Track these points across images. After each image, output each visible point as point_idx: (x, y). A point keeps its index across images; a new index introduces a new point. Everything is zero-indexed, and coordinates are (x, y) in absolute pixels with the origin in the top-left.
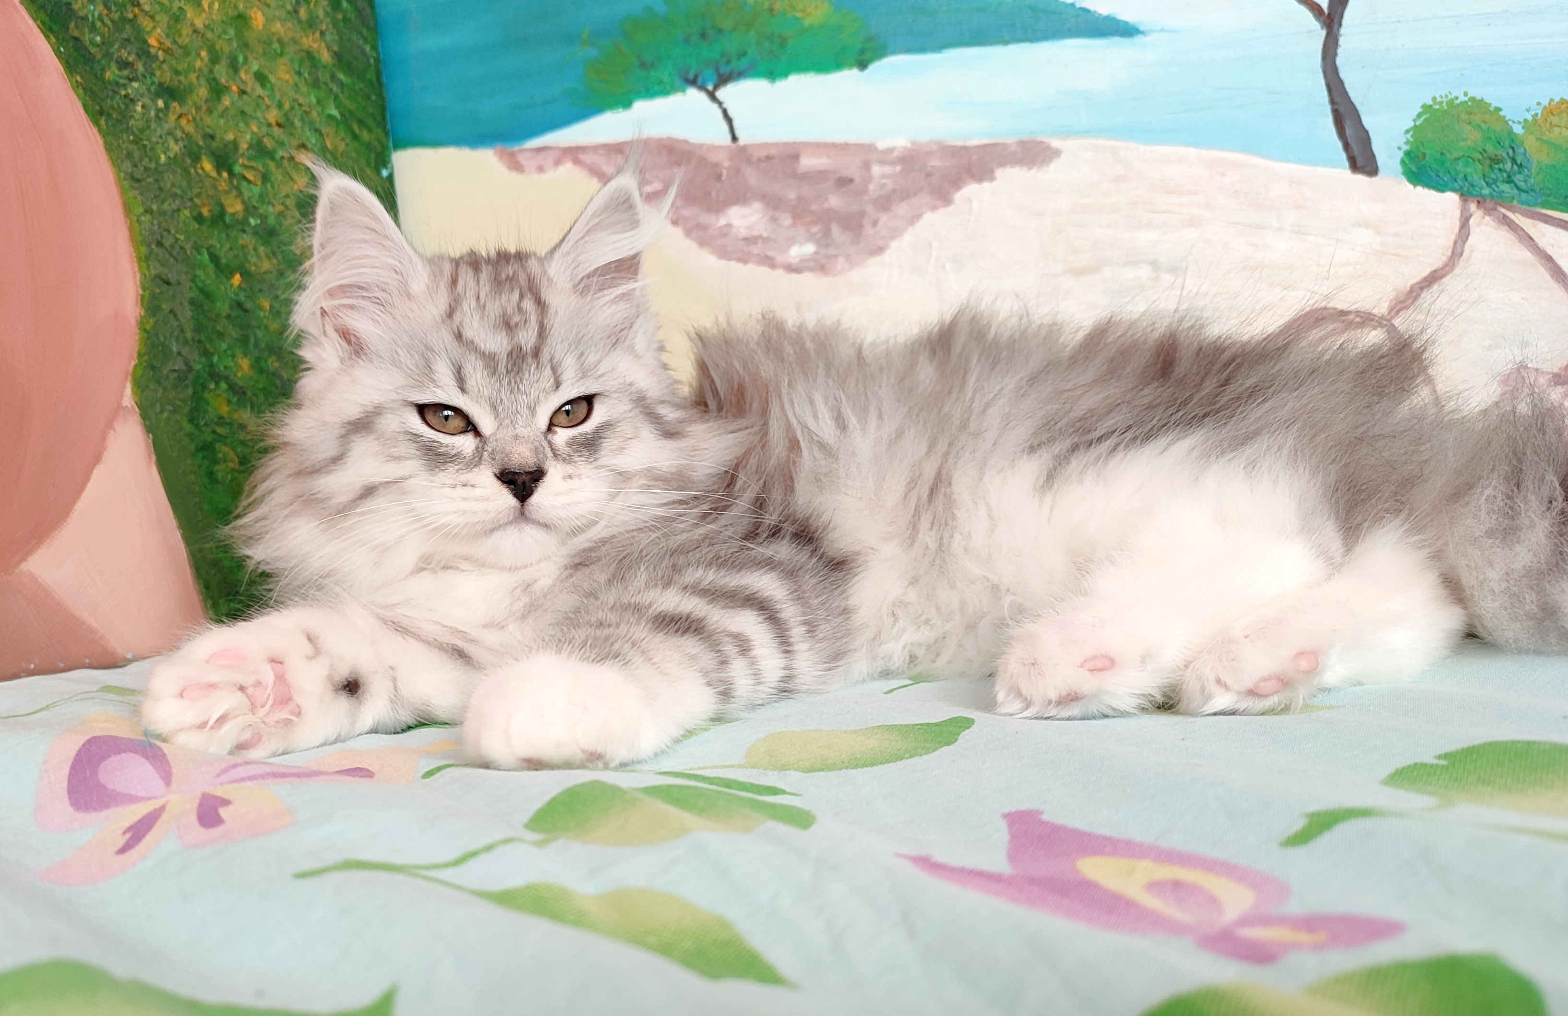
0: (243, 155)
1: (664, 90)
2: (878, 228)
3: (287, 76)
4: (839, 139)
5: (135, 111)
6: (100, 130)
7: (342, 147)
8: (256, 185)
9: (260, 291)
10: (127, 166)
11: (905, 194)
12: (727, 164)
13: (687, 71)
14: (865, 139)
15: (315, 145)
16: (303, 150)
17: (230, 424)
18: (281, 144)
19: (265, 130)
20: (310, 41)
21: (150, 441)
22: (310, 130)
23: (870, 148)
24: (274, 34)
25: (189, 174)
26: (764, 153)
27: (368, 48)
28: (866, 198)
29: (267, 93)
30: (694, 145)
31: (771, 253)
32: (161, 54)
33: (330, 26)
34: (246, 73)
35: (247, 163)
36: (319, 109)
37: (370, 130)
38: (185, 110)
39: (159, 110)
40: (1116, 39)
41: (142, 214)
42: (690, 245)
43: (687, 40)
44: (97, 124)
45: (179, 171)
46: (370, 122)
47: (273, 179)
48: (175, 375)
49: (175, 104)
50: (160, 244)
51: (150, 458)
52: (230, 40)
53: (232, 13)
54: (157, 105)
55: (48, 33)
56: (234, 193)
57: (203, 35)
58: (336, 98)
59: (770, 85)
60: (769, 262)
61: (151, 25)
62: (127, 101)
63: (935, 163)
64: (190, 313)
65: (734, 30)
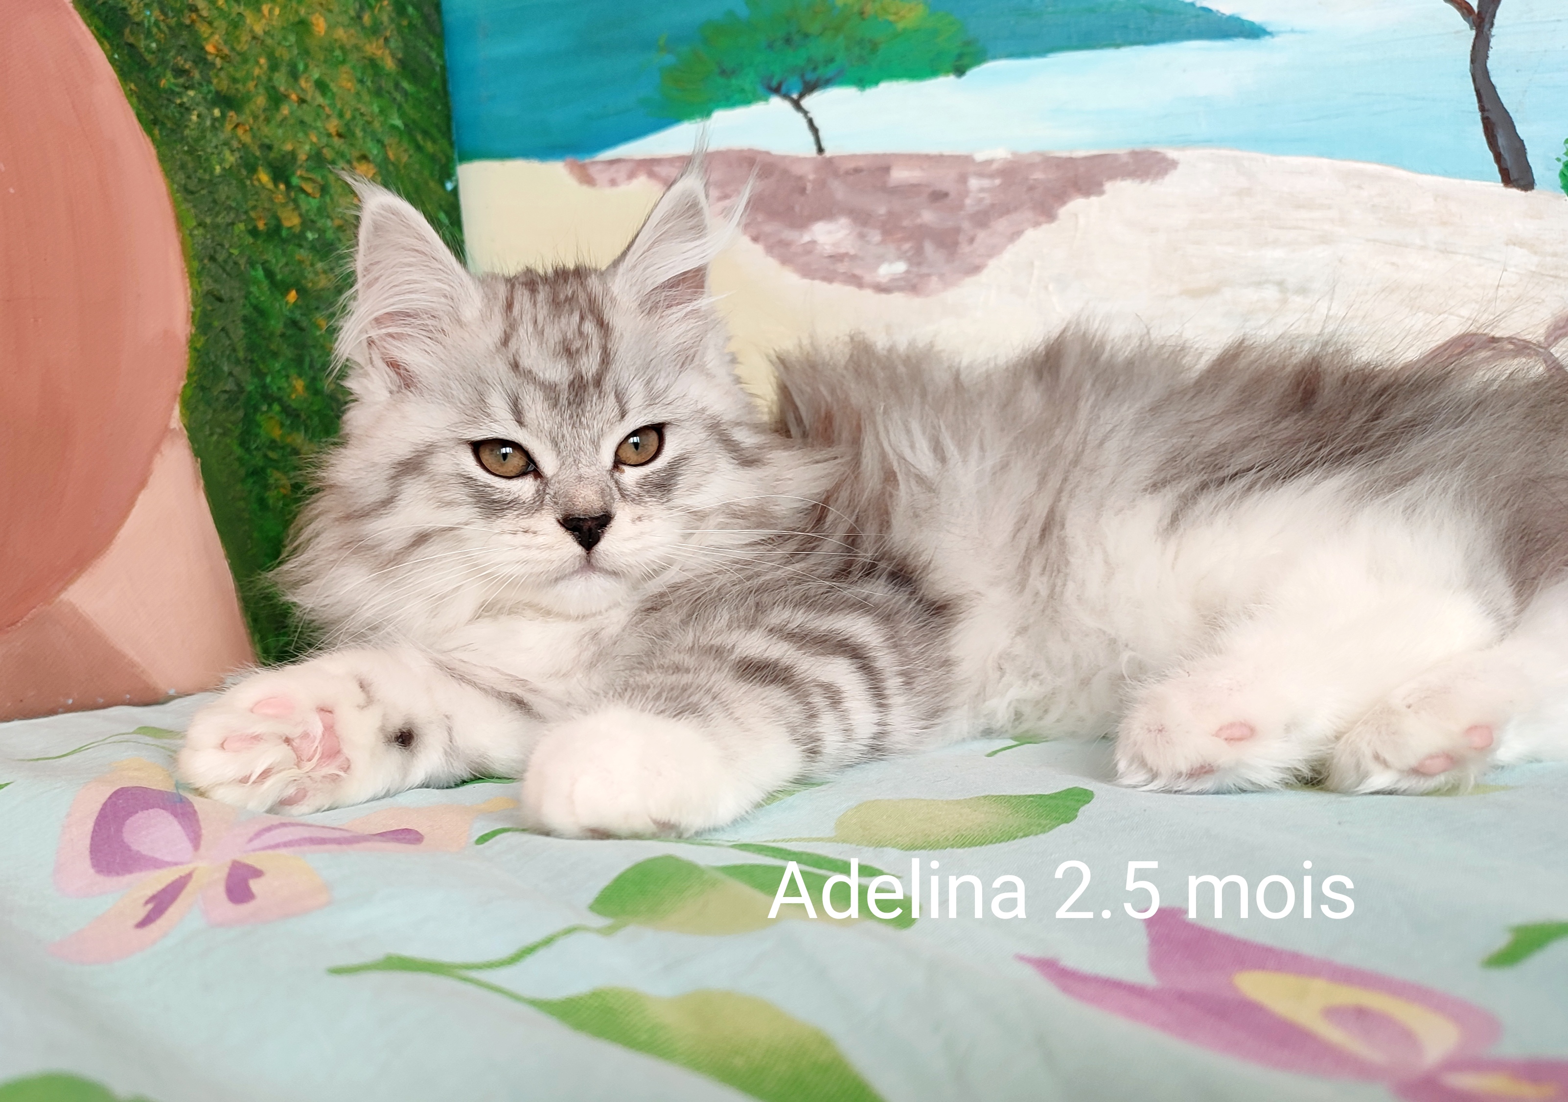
0: (301, 166)
1: (746, 100)
2: (975, 245)
3: (349, 84)
4: (933, 150)
5: (190, 120)
6: (154, 140)
7: (405, 158)
8: (314, 198)
9: (317, 308)
10: (181, 177)
11: (1005, 210)
12: (811, 177)
13: (771, 78)
14: (962, 151)
15: (377, 155)
16: (364, 161)
17: (283, 448)
18: (342, 155)
19: (324, 140)
20: (373, 48)
21: (199, 465)
22: (372, 140)
23: (967, 160)
24: (336, 40)
25: (244, 185)
26: (851, 165)
27: (433, 55)
28: (962, 213)
29: (327, 102)
30: (775, 156)
31: (858, 272)
32: (218, 62)
33: (395, 33)
34: (306, 82)
35: (305, 175)
36: (382, 118)
37: (434, 141)
38: (242, 118)
39: (215, 120)
40: (1241, 41)
41: (195, 227)
42: (772, 263)
43: (770, 46)
44: (150, 133)
45: (234, 182)
46: (434, 131)
47: (332, 191)
48: (226, 396)
49: (232, 113)
50: (212, 259)
51: (197, 482)
52: (291, 46)
53: (293, 18)
54: (212, 114)
55: (103, 40)
56: (291, 205)
57: (263, 42)
58: (400, 107)
59: (859, 93)
60: (856, 281)
61: (209, 31)
62: (183, 110)
63: (1038, 175)
64: (242, 332)
65: (821, 34)
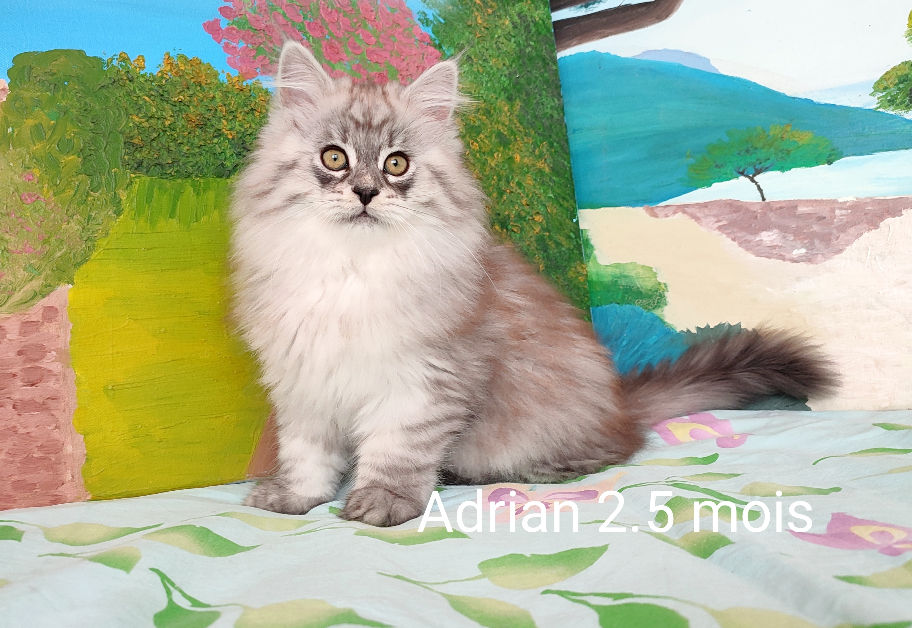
0: (512, 220)
1: (728, 178)
2: (839, 240)
3: (531, 182)
4: (818, 198)
7: (555, 211)
11: (853, 224)
12: (760, 211)
13: (740, 169)
14: (831, 197)
15: (543, 212)
16: (538, 215)
18: (529, 213)
19: (521, 208)
20: (540, 164)
22: (541, 205)
23: (835, 202)
24: (524, 163)
26: (779, 205)
27: (566, 163)
28: (833, 226)
29: (522, 191)
30: (743, 202)
31: (783, 253)
33: (549, 156)
34: (513, 184)
35: (514, 224)
36: (545, 194)
37: (568, 202)
42: (742, 250)
43: (739, 153)
46: (567, 197)
47: (525, 230)
52: (506, 169)
56: (509, 238)
58: (552, 188)
59: (782, 173)
60: (782, 258)
63: (869, 208)
65: (763, 148)
